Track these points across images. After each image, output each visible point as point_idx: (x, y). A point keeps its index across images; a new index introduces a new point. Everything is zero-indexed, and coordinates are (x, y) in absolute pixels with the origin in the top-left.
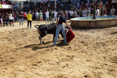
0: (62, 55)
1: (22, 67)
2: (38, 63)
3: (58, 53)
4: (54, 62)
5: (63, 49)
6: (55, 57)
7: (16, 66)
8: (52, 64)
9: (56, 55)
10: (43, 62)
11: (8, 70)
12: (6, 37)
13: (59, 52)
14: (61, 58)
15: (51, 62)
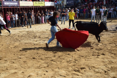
0: (111, 62)
1: (63, 72)
2: (81, 69)
3: (107, 60)
4: (101, 71)
5: (113, 55)
6: (102, 64)
7: (57, 70)
8: (98, 72)
9: (103, 62)
10: (88, 69)
11: (49, 73)
12: (47, 36)
13: (107, 58)
14: (110, 66)
15: (97, 70)
